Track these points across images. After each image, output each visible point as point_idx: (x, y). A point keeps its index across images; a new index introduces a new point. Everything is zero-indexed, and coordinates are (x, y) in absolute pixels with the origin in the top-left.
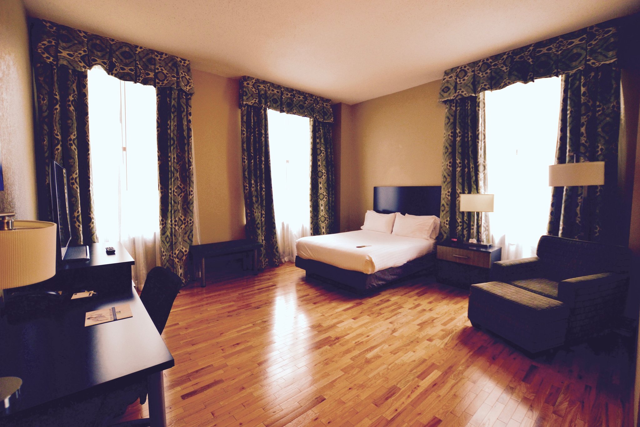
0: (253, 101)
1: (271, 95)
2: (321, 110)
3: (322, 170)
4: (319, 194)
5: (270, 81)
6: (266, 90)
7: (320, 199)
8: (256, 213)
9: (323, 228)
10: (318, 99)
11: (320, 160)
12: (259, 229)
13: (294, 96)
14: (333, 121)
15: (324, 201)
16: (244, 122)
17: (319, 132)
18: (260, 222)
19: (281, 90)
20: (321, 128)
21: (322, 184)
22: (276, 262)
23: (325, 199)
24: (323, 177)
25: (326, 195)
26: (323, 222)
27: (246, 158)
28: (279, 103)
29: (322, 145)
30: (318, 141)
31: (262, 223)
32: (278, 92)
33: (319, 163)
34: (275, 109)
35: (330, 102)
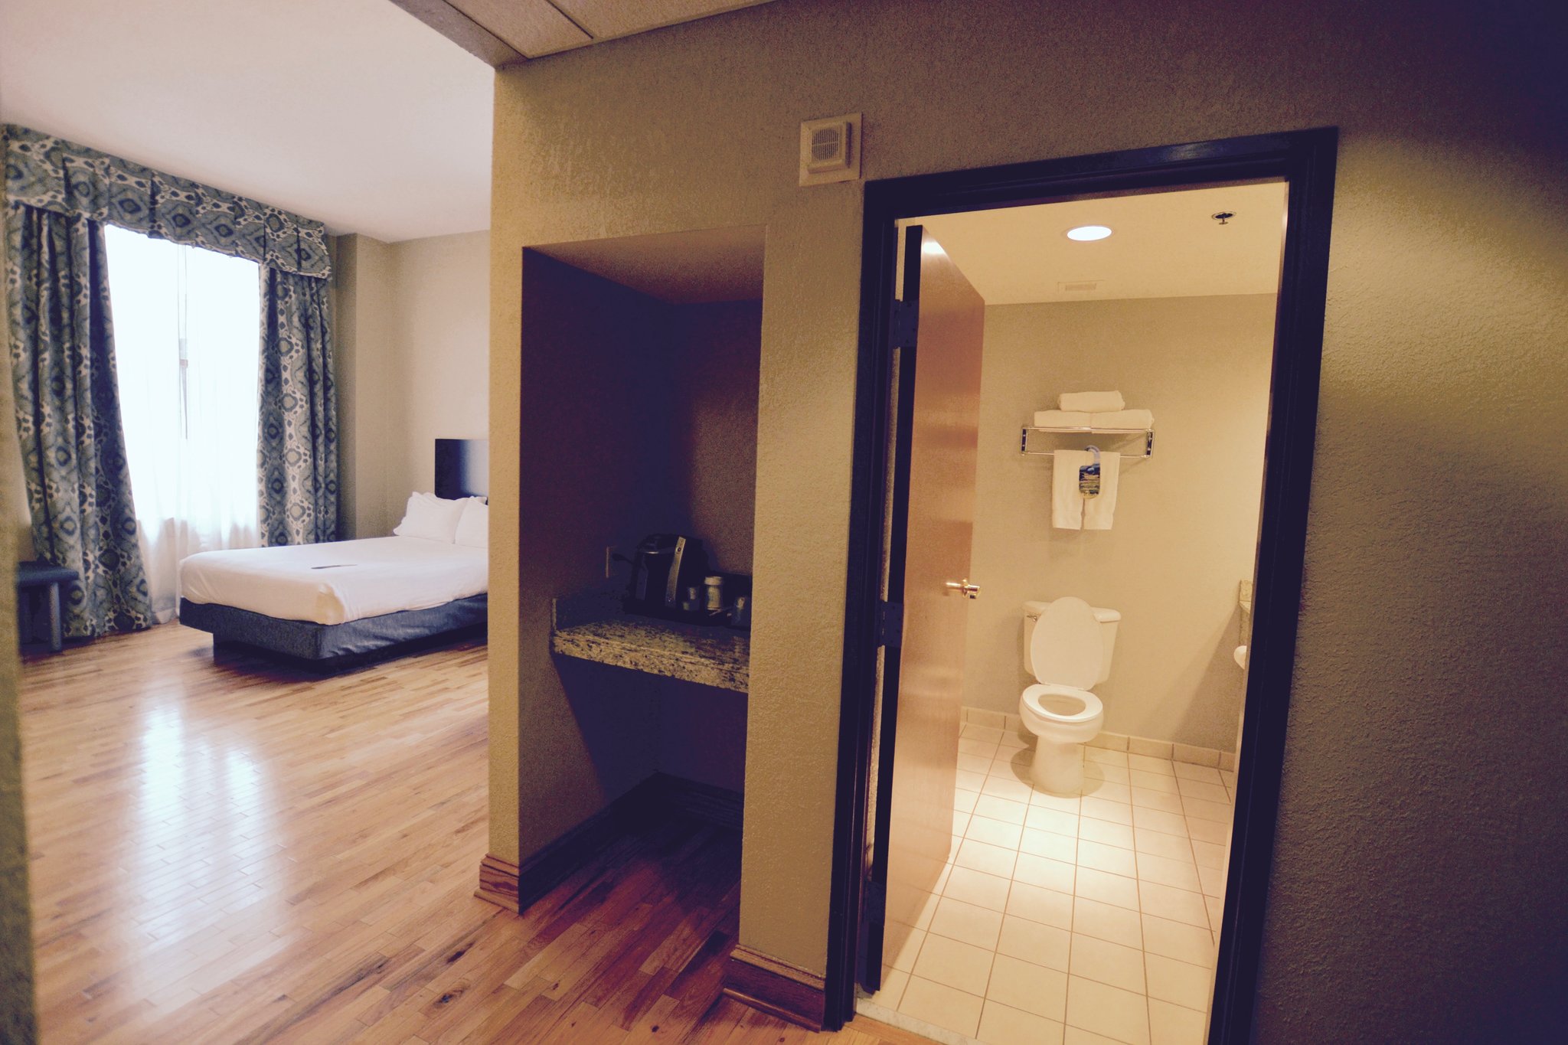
0: (47, 198)
1: (115, 190)
2: (292, 245)
3: (294, 392)
4: (285, 451)
5: (108, 152)
6: (94, 174)
7: (289, 463)
8: (58, 490)
9: (298, 532)
10: (282, 217)
11: (289, 367)
12: (70, 533)
13: (199, 201)
14: (329, 276)
15: (300, 467)
16: (14, 247)
17: (287, 299)
18: (76, 517)
19: (153, 183)
20: (292, 288)
21: (293, 426)
22: (139, 619)
23: (301, 463)
24: (297, 409)
25: (305, 455)
26: (296, 519)
27: (21, 346)
28: (145, 212)
29: (295, 331)
30: (282, 319)
31: (83, 521)
32: (140, 184)
33: (285, 375)
34: (135, 226)
35: (322, 228)
